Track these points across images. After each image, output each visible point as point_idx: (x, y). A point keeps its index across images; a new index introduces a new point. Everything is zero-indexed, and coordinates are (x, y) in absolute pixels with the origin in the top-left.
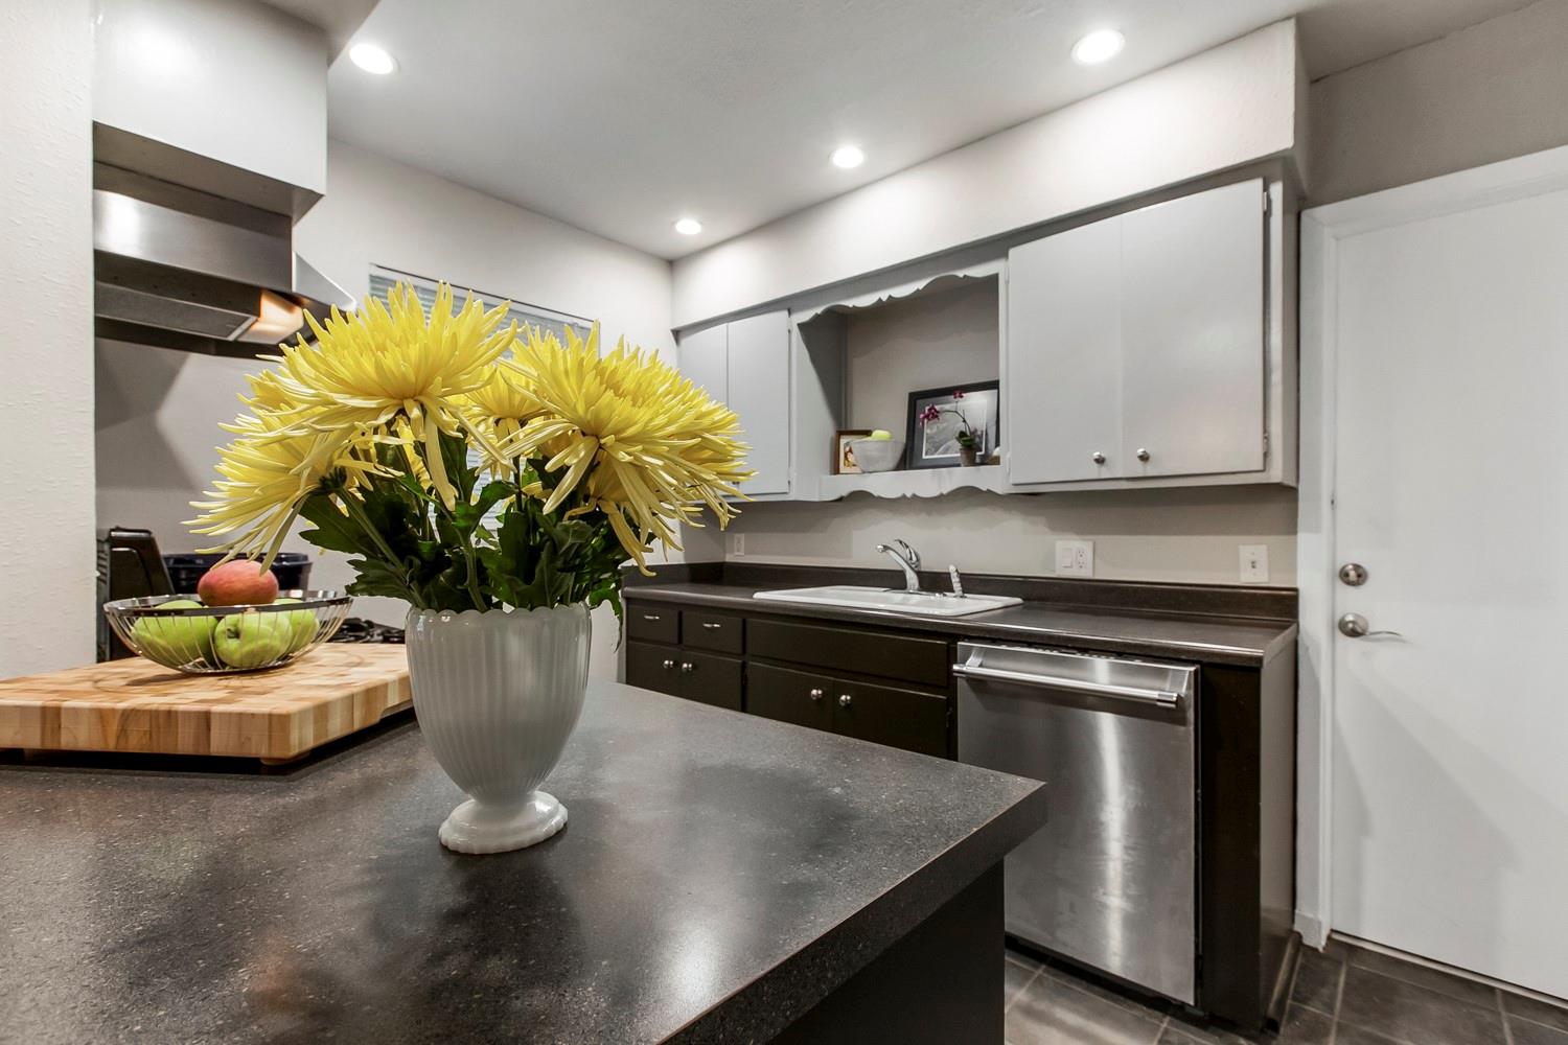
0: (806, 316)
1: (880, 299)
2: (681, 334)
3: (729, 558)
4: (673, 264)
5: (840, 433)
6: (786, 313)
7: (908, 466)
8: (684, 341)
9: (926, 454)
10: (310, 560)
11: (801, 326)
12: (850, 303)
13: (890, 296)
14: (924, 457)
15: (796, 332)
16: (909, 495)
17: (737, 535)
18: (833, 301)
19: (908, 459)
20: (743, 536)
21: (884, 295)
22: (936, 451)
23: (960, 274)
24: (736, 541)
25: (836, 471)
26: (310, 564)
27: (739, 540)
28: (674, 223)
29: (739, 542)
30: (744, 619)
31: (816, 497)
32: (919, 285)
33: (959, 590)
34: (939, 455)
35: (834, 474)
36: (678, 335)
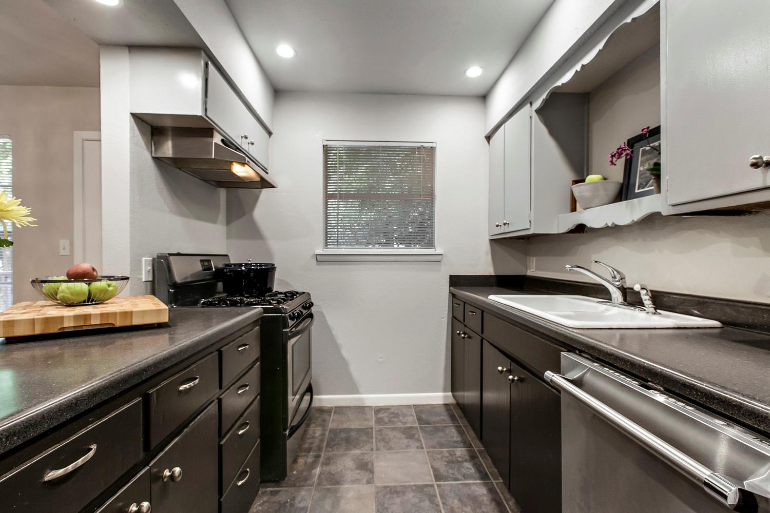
0: (537, 104)
1: (577, 71)
2: (491, 137)
3: (530, 273)
4: (484, 98)
5: (575, 182)
6: (529, 105)
7: (623, 199)
8: (491, 141)
9: (638, 189)
10: (276, 266)
11: (537, 111)
12: (559, 83)
13: (582, 65)
14: (637, 191)
15: (535, 115)
16: (610, 225)
17: (532, 258)
18: (550, 87)
19: (624, 193)
20: (535, 258)
21: (578, 67)
22: (646, 185)
23: (628, 20)
24: (531, 262)
25: (574, 209)
26: (276, 268)
27: (533, 260)
28: (465, 71)
29: (533, 263)
30: (483, 312)
31: (554, 231)
32: (600, 46)
33: (650, 306)
34: (648, 187)
35: (572, 212)
36: (488, 138)
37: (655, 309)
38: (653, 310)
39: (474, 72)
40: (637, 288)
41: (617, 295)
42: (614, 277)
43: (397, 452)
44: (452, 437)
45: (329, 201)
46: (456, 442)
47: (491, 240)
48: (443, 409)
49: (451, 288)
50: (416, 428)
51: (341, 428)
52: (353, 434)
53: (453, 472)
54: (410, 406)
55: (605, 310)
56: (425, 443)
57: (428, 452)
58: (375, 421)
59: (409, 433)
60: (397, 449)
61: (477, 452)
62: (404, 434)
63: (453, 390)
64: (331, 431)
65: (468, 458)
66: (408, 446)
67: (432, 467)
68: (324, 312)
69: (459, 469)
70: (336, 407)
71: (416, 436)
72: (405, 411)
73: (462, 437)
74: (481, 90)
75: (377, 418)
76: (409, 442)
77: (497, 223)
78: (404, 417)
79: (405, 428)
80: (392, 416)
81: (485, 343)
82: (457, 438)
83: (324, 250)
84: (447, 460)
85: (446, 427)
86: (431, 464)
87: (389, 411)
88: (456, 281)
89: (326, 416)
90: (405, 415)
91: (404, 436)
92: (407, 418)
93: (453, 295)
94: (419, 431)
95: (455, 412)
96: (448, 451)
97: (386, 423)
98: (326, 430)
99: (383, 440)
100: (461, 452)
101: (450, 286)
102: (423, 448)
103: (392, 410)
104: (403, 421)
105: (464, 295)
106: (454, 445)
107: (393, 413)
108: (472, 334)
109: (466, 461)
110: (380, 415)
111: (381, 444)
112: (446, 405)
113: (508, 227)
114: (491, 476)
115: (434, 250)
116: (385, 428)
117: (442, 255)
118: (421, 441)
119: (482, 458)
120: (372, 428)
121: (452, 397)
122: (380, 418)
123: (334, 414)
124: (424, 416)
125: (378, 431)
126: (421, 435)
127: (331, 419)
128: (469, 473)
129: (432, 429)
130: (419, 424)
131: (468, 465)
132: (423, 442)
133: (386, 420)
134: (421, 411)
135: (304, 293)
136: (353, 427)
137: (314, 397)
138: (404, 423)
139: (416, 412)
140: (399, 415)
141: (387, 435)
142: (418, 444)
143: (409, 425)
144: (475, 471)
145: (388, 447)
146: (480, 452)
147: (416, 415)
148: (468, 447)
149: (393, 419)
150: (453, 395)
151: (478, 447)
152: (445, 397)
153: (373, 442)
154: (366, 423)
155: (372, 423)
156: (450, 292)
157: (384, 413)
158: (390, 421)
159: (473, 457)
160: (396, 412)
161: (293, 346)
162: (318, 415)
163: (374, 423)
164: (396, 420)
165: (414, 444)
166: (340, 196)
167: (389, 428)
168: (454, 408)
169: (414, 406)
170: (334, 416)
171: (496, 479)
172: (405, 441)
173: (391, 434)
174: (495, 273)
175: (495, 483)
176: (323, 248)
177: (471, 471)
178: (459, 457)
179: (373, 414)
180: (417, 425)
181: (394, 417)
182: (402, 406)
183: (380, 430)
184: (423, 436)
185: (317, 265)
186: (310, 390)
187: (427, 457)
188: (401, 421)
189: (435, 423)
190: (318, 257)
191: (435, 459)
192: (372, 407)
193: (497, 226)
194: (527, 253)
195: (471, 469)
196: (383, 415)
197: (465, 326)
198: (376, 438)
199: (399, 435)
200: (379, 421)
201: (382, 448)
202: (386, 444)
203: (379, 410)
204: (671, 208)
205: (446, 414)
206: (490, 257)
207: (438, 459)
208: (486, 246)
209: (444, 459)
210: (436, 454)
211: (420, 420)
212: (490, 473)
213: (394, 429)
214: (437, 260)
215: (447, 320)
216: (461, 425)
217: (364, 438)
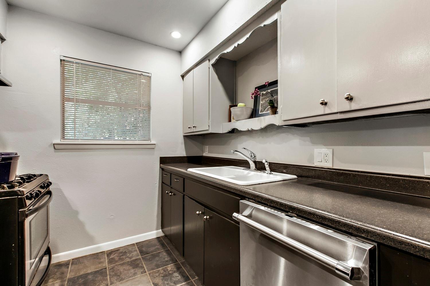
0: (213, 61)
1: (235, 47)
2: (184, 76)
3: (205, 154)
4: (180, 53)
5: (231, 106)
6: (208, 61)
7: (254, 117)
8: (184, 79)
9: (260, 112)
10: (19, 155)
11: (213, 65)
12: (225, 52)
13: (238, 44)
14: (260, 113)
15: (211, 67)
16: (250, 129)
17: (206, 146)
18: (221, 52)
19: (254, 114)
20: (208, 146)
21: (236, 45)
22: (264, 110)
23: (262, 25)
24: (206, 148)
25: (230, 121)
27: (207, 148)
28: (171, 33)
30: (184, 179)
31: (221, 132)
32: (248, 36)
33: (269, 170)
34: (265, 112)
35: (229, 122)
36: (183, 77)
37: (271, 171)
38: (269, 172)
39: (176, 35)
40: (264, 161)
41: (252, 165)
42: (252, 156)
43: (127, 281)
44: (164, 259)
45: (65, 103)
46: (167, 261)
47: (184, 136)
48: (156, 242)
49: (161, 165)
50: (140, 259)
51: (78, 275)
52: (90, 277)
53: (167, 283)
54: (134, 244)
55: (248, 173)
56: (147, 268)
57: (149, 274)
58: (108, 262)
59: (135, 264)
60: (127, 279)
61: (180, 264)
62: (131, 265)
63: (163, 227)
64: (70, 280)
65: (175, 270)
66: (135, 274)
67: (153, 284)
68: (62, 189)
69: (171, 279)
70: (73, 259)
71: (140, 265)
72: (130, 249)
73: (170, 257)
74: (179, 47)
75: (109, 260)
76: (135, 270)
77: (189, 126)
78: (130, 254)
79: (131, 262)
80: (121, 254)
81: (186, 197)
82: (167, 258)
83: (62, 140)
84: (163, 275)
85: (159, 253)
86: (152, 281)
87: (119, 252)
88: (163, 160)
89: (64, 269)
90: (130, 252)
91: (131, 267)
92: (132, 254)
93: (162, 169)
94: (142, 261)
95: (164, 242)
96: (162, 269)
97: (116, 262)
98: (65, 281)
99: (116, 275)
100: (170, 267)
101: (160, 164)
102: (146, 272)
103: (121, 251)
104: (129, 256)
105: (169, 168)
106: (166, 264)
107: (122, 252)
108: (176, 192)
109: (175, 272)
110: (112, 257)
111: (114, 279)
112: (158, 238)
113: (196, 129)
114: (191, 277)
115: (150, 141)
116: (116, 265)
117: (155, 144)
118: (144, 267)
119: (184, 267)
120: (106, 268)
121: (162, 232)
122: (112, 259)
123: (71, 265)
124: (144, 249)
125: (111, 269)
126: (143, 263)
127: (69, 271)
128: (177, 280)
129: (150, 256)
130: (141, 256)
131: (176, 274)
132: (145, 267)
133: (117, 258)
134: (142, 247)
135: (41, 175)
136: (89, 271)
137: (53, 256)
138: (130, 258)
139: (138, 248)
140: (127, 253)
141: (119, 270)
142: (142, 270)
143: (134, 258)
144: (181, 277)
145: (120, 279)
146: (182, 263)
147: (139, 250)
148: (175, 263)
149: (121, 257)
150: (162, 231)
151: (180, 260)
152: (157, 233)
153: (107, 279)
154: (100, 265)
155: (106, 264)
156: (160, 167)
157: (114, 254)
158: (120, 259)
159: (178, 268)
160: (124, 252)
161: (30, 222)
162: (56, 270)
163: (107, 264)
164: (124, 257)
165: (140, 271)
166: (76, 100)
167: (119, 265)
168: (163, 239)
169: (136, 243)
170: (71, 267)
171: (193, 278)
172: (132, 271)
173: (121, 269)
174: (186, 155)
175: (193, 281)
176: (61, 139)
177: (178, 278)
178: (170, 271)
179: (106, 257)
180: (140, 257)
181: (123, 255)
182: (128, 245)
183: (113, 268)
184: (145, 264)
185: (55, 152)
186: (48, 252)
187: (149, 277)
188: (128, 257)
189: (152, 252)
190: (55, 146)
191: (155, 278)
192: (104, 252)
193: (189, 128)
194: (203, 144)
195: (178, 276)
196: (113, 256)
197: (172, 188)
198: (110, 275)
199: (127, 267)
200: (111, 261)
201: (115, 281)
202: (118, 277)
203: (110, 253)
204: (283, 122)
205: (158, 244)
206: (183, 146)
207: (157, 276)
208: (181, 140)
209: (161, 275)
210: (155, 273)
211: (141, 252)
212: (189, 275)
213: (122, 265)
214: (151, 147)
215: (158, 185)
216: (169, 248)
217: (100, 278)
